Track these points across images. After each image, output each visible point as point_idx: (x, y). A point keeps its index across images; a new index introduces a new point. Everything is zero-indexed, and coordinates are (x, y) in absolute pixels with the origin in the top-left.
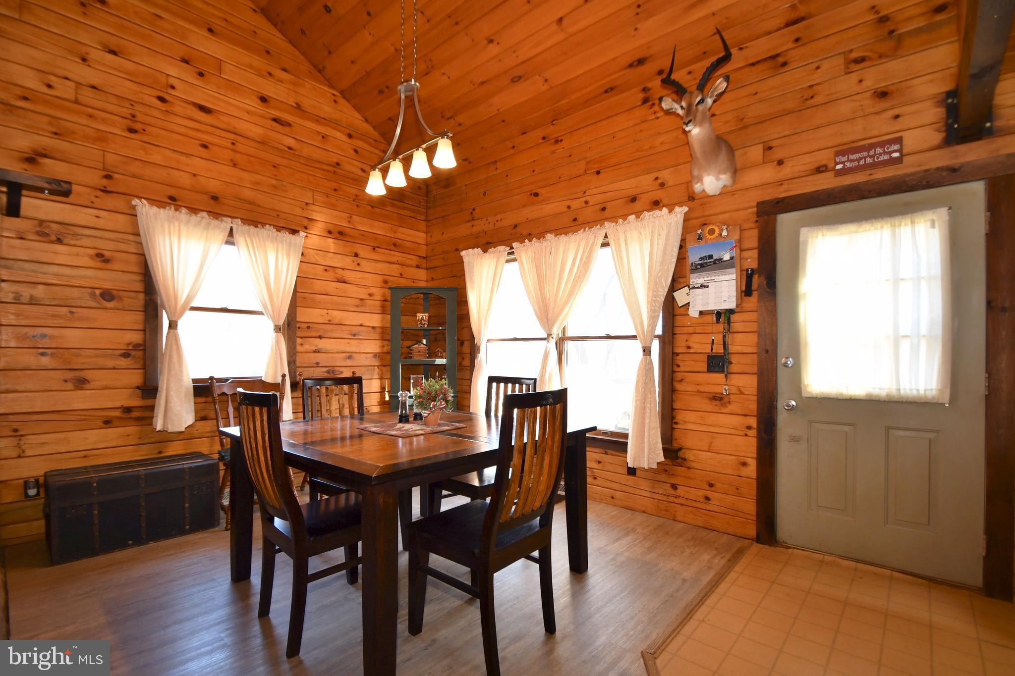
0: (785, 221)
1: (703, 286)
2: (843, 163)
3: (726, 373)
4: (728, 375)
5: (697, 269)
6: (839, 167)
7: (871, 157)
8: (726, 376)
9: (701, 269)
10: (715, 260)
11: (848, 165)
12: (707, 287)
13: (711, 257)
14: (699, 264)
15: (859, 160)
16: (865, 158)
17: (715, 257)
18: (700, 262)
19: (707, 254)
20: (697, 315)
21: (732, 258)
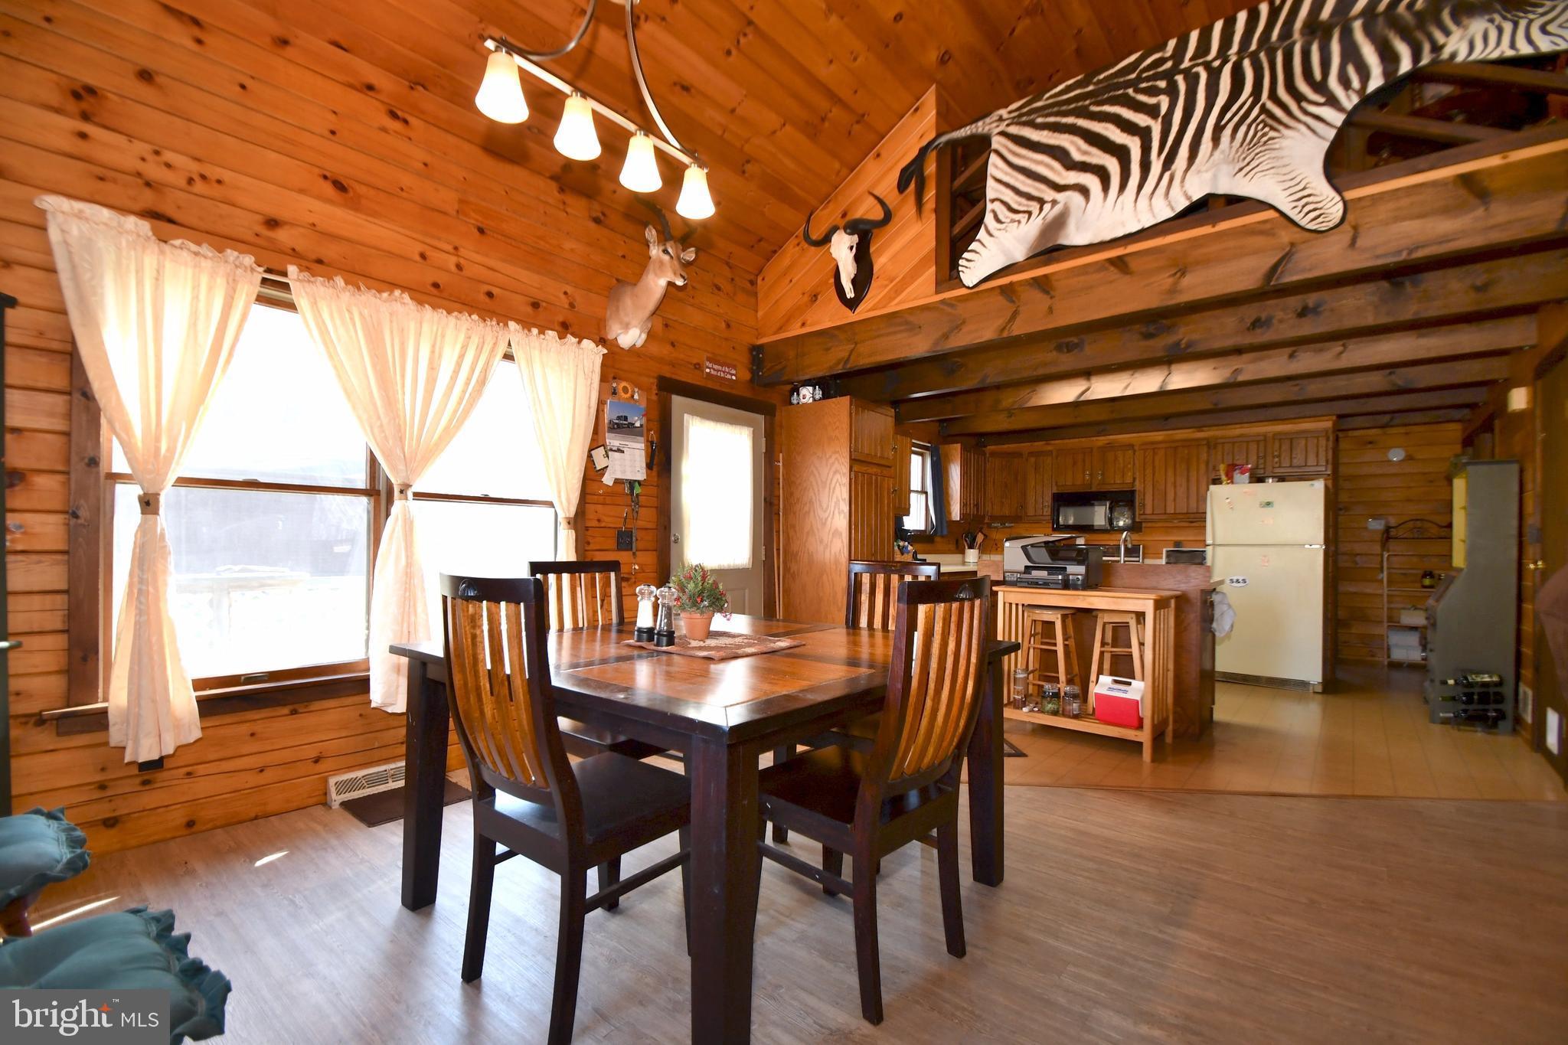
0: (677, 401)
1: (619, 451)
2: (710, 368)
3: (634, 550)
4: (637, 553)
5: (614, 428)
6: (708, 370)
7: (724, 372)
8: (634, 554)
9: (618, 430)
10: (629, 423)
11: (713, 372)
12: (623, 452)
13: (626, 418)
14: (616, 423)
15: (718, 371)
16: (721, 371)
17: (630, 420)
18: (617, 421)
19: (624, 415)
20: (611, 483)
21: (641, 426)
